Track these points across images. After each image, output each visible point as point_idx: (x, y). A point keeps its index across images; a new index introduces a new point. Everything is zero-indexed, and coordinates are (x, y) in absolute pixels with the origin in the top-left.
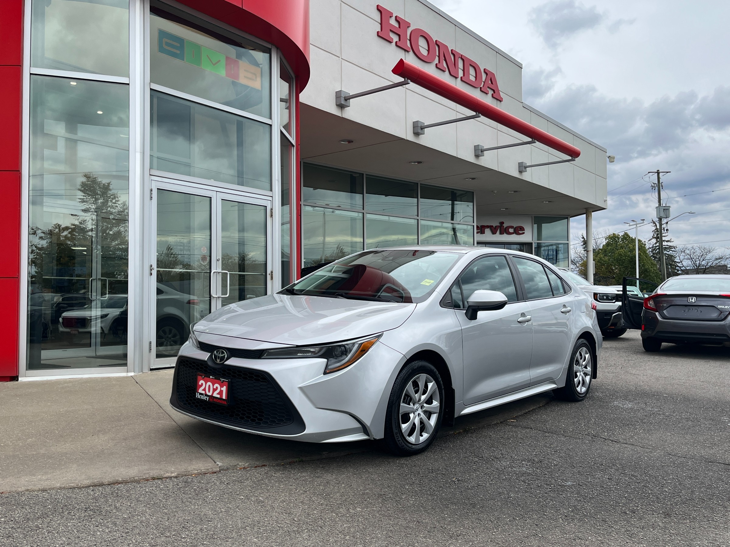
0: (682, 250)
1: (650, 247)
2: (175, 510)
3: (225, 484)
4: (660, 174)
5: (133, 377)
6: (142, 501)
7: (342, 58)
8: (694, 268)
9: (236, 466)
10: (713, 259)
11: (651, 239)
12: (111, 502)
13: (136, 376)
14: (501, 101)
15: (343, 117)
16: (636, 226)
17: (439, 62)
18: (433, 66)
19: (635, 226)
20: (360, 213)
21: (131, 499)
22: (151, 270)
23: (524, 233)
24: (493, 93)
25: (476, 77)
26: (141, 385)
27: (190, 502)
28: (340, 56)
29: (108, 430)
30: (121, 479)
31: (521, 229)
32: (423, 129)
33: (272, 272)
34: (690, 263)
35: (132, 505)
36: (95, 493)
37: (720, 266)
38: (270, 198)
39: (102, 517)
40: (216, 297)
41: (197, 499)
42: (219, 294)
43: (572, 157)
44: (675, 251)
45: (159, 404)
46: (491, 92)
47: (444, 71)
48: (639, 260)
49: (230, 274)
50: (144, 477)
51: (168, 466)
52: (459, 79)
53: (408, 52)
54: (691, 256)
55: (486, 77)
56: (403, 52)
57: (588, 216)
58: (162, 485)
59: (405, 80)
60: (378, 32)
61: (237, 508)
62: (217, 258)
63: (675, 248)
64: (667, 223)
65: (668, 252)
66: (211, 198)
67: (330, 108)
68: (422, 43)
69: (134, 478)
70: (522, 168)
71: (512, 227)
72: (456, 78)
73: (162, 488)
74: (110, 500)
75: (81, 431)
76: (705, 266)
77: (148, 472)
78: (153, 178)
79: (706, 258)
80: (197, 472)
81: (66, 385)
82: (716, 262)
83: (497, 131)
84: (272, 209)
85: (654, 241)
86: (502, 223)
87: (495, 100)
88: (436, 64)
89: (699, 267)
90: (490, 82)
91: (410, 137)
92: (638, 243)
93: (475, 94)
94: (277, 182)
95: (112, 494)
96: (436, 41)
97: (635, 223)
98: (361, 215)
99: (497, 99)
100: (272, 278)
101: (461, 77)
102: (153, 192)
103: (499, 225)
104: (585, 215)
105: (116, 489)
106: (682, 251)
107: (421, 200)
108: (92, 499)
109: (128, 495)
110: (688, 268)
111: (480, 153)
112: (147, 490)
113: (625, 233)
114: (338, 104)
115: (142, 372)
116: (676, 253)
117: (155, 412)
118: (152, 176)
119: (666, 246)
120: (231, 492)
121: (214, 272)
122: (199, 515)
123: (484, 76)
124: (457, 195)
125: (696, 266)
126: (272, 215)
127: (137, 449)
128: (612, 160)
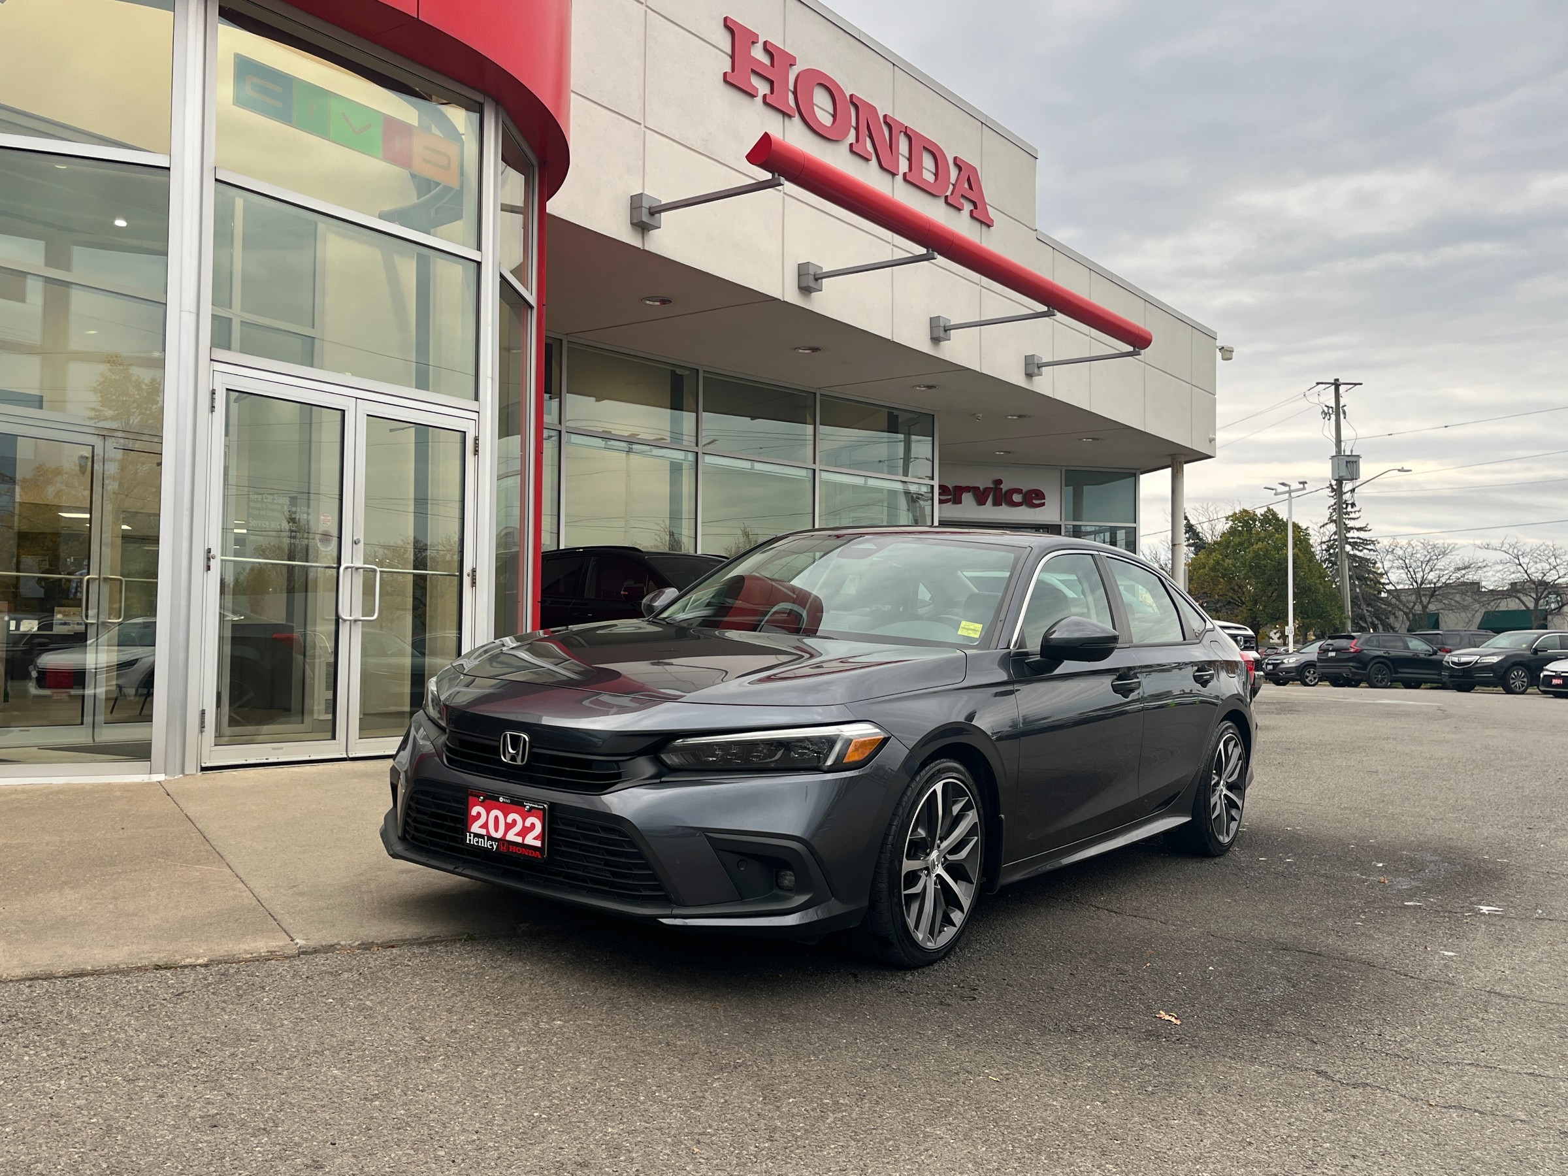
0: (1387, 547)
1: (1324, 540)
2: (188, 1022)
3: (302, 978)
4: (1340, 387)
5: (162, 783)
6: (127, 1005)
7: (646, 127)
8: (1411, 587)
9: (333, 946)
10: (1452, 569)
11: (1327, 524)
12: (62, 1007)
13: (170, 781)
14: (989, 226)
15: (646, 248)
16: (1290, 495)
17: (857, 140)
18: (844, 148)
19: (1287, 495)
20: (690, 454)
21: (103, 1003)
22: (209, 559)
23: (1043, 504)
24: (972, 208)
25: (936, 175)
26: (175, 798)
27: (223, 1009)
28: (642, 122)
29: (85, 880)
30: (90, 968)
31: (1037, 495)
32: (820, 281)
33: (474, 571)
34: (1404, 576)
35: (103, 1012)
36: (32, 991)
37: (1464, 584)
38: (474, 416)
39: (39, 1032)
40: (350, 621)
41: (238, 1004)
42: (358, 614)
43: (1134, 347)
44: (1374, 551)
45: (206, 835)
46: (968, 207)
47: (867, 160)
48: (1294, 568)
49: (381, 571)
50: (139, 965)
51: (193, 945)
52: (900, 177)
53: (790, 117)
54: (1407, 561)
55: (959, 174)
56: (779, 117)
57: (1175, 471)
58: (172, 979)
59: (773, 176)
60: (725, 74)
61: (315, 1019)
62: (355, 538)
63: (1374, 544)
64: (1353, 491)
65: (1361, 551)
66: (344, 411)
67: (617, 227)
68: (821, 100)
69: (117, 965)
70: (1033, 367)
71: (1019, 491)
72: (894, 175)
73: (172, 984)
74: (60, 1004)
75: (27, 882)
76: (1435, 584)
77: (150, 955)
78: (218, 366)
79: (1436, 567)
80: (250, 956)
81: (14, 796)
82: (1457, 575)
83: (979, 287)
84: (476, 439)
85: (1332, 527)
86: (998, 482)
87: (978, 225)
88: (851, 145)
89: (1421, 584)
90: (966, 186)
91: (791, 295)
92: (1294, 532)
93: (934, 212)
94: (489, 381)
95: (68, 992)
96: (851, 96)
97: (1287, 488)
98: (691, 457)
99: (982, 222)
100: (474, 583)
101: (905, 174)
102: (217, 396)
103: (992, 486)
104: (1170, 469)
105: (77, 984)
106: (1387, 551)
107: (822, 429)
108: (24, 1001)
109: (99, 994)
110: (1398, 587)
111: (942, 334)
112: (140, 987)
113: (1269, 509)
114: (635, 221)
115: (183, 772)
116: (1375, 553)
117: (193, 850)
118: (215, 363)
119: (1356, 540)
120: (311, 992)
121: (347, 568)
122: (235, 1029)
123: (954, 173)
124: (900, 420)
125: (1416, 582)
126: (478, 451)
127: (136, 915)
128: (1228, 355)
